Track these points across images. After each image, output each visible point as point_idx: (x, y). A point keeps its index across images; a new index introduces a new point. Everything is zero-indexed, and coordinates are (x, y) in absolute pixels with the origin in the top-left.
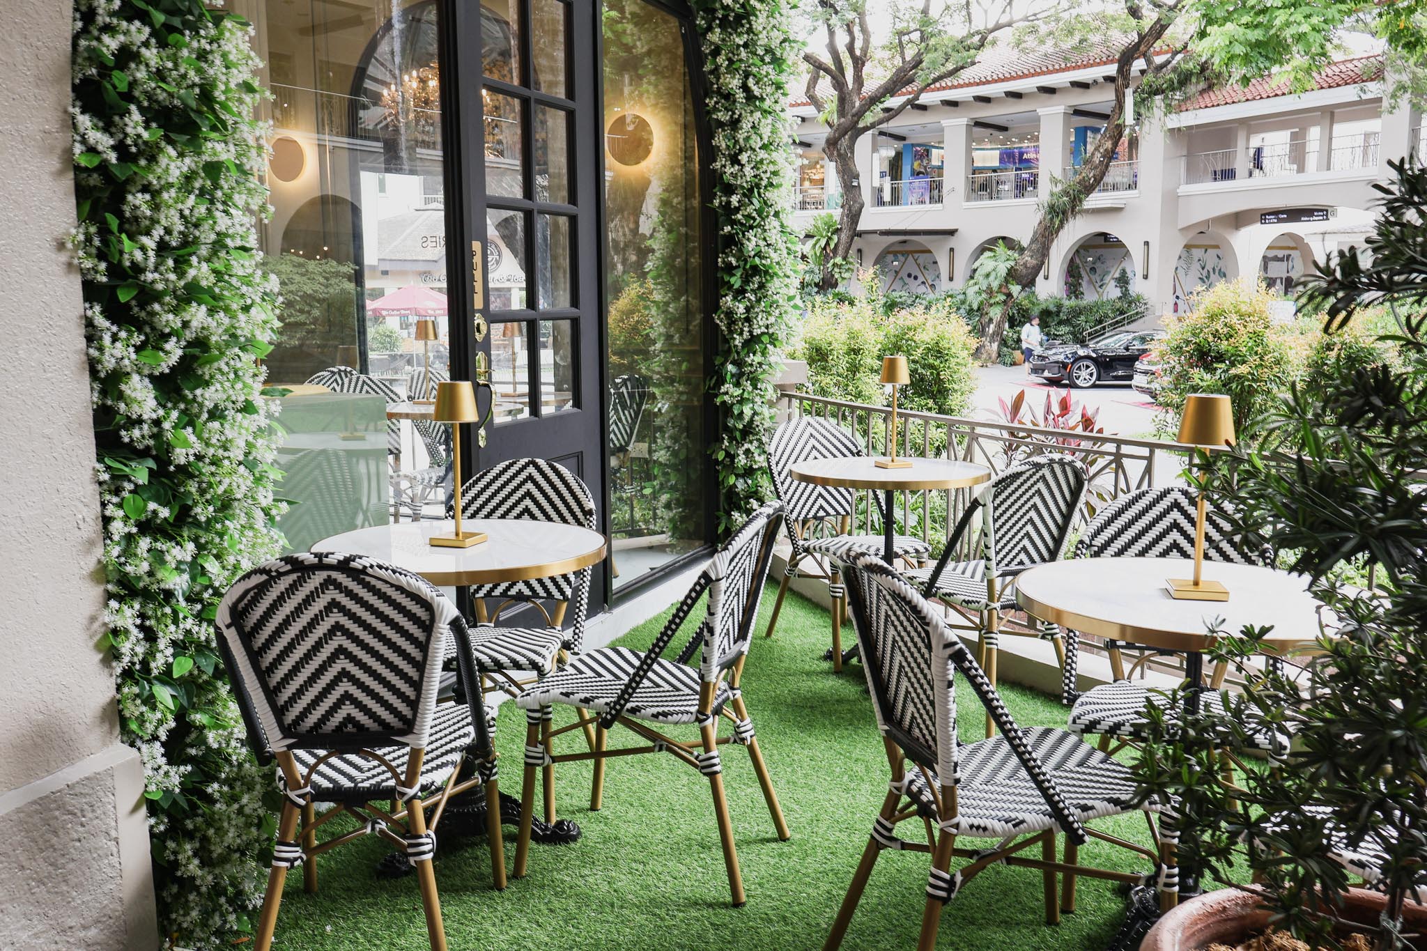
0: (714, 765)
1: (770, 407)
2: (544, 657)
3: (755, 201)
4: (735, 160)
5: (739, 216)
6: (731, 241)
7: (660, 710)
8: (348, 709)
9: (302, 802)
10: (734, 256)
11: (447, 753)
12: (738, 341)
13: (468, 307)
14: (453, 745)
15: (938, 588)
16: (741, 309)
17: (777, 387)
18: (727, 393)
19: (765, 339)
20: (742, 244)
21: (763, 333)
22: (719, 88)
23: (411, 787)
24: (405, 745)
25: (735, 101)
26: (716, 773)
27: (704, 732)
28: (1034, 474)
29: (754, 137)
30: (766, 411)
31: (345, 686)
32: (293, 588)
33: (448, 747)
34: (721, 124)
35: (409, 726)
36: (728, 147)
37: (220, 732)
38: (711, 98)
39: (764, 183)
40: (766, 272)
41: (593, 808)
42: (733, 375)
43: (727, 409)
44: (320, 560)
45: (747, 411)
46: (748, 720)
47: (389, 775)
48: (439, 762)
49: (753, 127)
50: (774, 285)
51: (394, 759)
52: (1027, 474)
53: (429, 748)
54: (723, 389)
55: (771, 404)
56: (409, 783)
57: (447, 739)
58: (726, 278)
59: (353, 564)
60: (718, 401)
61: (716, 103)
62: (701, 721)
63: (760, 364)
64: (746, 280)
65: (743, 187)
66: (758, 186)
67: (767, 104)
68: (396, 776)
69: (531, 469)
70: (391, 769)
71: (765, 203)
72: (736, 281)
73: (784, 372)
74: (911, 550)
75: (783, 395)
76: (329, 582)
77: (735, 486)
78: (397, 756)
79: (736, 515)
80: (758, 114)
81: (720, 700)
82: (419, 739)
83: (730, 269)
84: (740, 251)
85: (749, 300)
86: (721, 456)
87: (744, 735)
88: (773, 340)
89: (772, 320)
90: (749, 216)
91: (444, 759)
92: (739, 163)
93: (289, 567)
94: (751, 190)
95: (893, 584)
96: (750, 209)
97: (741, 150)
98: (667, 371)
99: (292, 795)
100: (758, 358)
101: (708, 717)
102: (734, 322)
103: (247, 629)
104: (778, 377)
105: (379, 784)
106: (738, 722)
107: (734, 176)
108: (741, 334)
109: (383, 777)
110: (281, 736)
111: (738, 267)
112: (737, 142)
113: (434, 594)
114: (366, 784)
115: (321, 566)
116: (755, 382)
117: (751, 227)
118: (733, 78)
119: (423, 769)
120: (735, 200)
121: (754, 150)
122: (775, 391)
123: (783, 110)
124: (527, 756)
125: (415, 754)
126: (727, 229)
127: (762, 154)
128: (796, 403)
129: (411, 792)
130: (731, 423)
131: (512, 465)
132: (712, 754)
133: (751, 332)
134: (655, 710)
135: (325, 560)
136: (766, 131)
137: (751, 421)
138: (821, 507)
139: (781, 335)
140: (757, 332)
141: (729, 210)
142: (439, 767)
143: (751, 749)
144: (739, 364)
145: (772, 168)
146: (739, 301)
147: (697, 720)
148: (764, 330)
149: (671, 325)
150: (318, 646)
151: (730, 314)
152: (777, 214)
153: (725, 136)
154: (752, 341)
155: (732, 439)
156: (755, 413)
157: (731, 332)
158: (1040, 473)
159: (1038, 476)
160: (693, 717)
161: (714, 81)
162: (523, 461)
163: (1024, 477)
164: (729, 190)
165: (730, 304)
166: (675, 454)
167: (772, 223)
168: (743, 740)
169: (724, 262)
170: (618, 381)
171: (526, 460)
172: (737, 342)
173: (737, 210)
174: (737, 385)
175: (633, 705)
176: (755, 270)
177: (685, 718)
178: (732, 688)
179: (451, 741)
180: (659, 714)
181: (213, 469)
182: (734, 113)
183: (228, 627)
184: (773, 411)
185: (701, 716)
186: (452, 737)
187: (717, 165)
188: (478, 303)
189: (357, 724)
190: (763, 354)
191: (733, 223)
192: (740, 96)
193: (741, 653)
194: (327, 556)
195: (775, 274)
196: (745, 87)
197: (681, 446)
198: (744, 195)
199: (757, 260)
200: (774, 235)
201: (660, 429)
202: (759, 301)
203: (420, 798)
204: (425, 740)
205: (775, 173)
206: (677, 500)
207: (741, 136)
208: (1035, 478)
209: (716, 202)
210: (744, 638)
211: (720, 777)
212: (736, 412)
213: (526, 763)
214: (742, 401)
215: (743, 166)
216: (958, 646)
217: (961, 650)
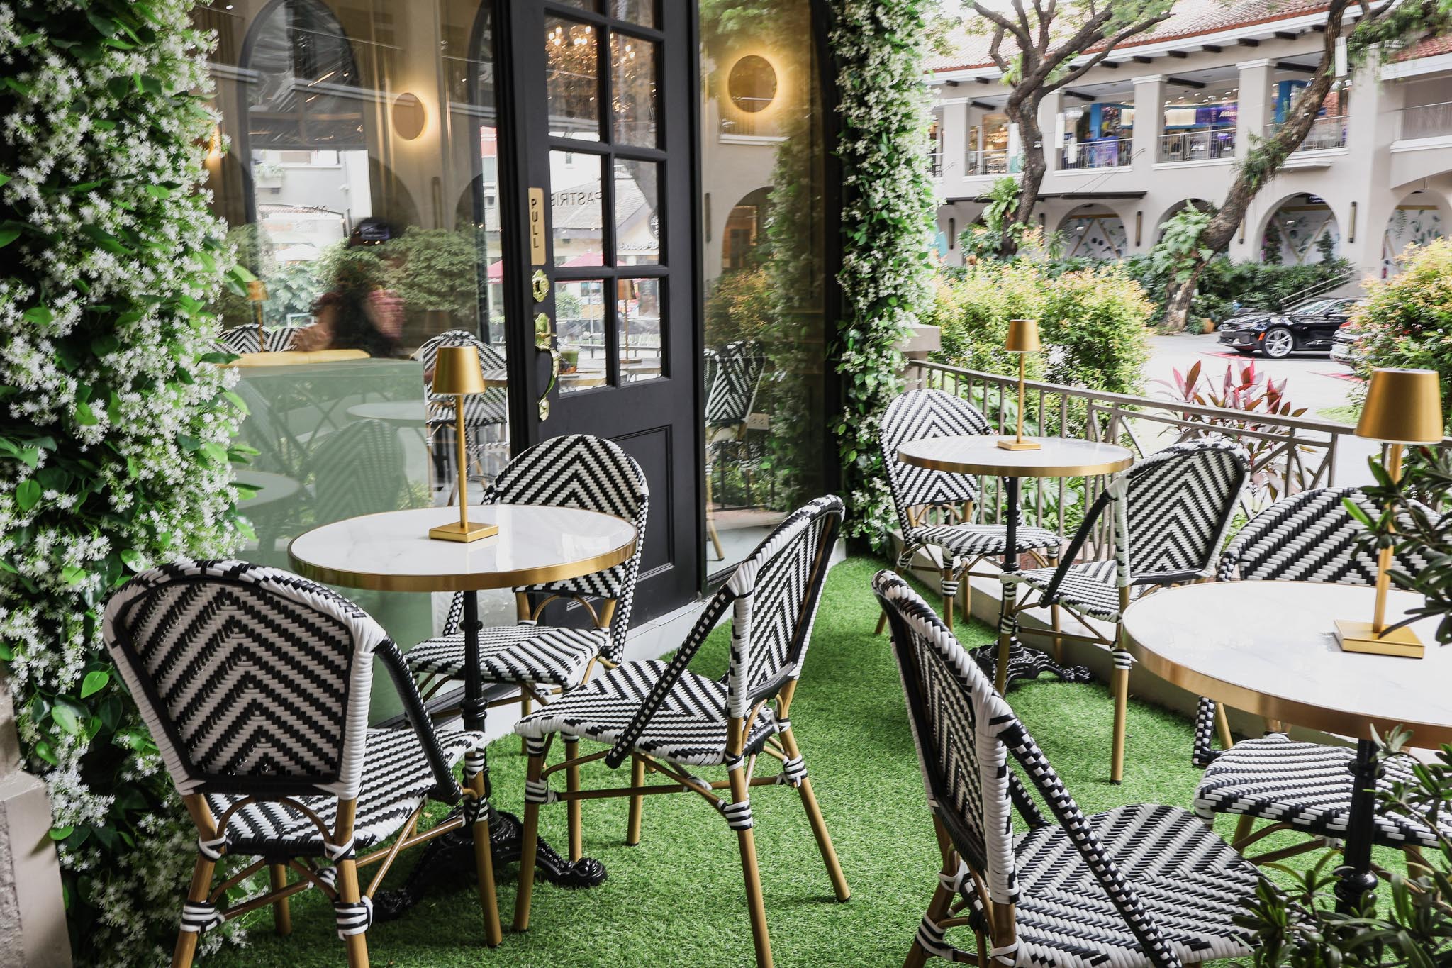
0: (744, 818)
1: (898, 377)
2: (569, 669)
3: (883, 147)
4: (862, 103)
5: (865, 165)
6: (857, 194)
7: (679, 747)
8: (262, 748)
9: (215, 854)
10: (859, 209)
11: (402, 797)
12: (862, 303)
13: (524, 262)
14: (410, 788)
15: (1062, 594)
16: (865, 267)
17: (905, 355)
18: (848, 361)
19: (893, 301)
20: (869, 196)
21: (890, 296)
22: (844, 21)
23: (341, 844)
24: (328, 795)
25: (861, 34)
26: (746, 828)
27: (732, 775)
28: (1180, 463)
29: (883, 74)
30: (892, 382)
31: (257, 721)
32: (182, 603)
33: (403, 791)
34: (846, 62)
35: (334, 771)
36: (854, 87)
37: (153, 757)
38: (835, 32)
39: (894, 127)
40: (896, 227)
41: (630, 842)
42: (856, 342)
43: (848, 378)
44: (203, 570)
45: (870, 381)
46: (799, 757)
47: (315, 828)
48: (386, 810)
49: (882, 63)
50: (903, 242)
51: (320, 810)
52: (1172, 463)
53: (362, 798)
54: (845, 356)
55: (899, 374)
56: (339, 839)
57: (407, 779)
58: (850, 234)
59: (243, 576)
60: (839, 369)
61: (841, 37)
62: (730, 764)
63: (887, 329)
64: (873, 236)
65: (870, 132)
66: (888, 131)
67: (897, 38)
68: (324, 829)
69: (580, 448)
70: (316, 821)
71: (896, 149)
72: (860, 237)
73: (913, 339)
74: (1039, 544)
75: (912, 364)
76: (220, 598)
77: (855, 463)
78: (324, 807)
79: (857, 494)
80: (888, 48)
81: (760, 735)
82: (347, 789)
83: (854, 224)
84: (866, 203)
85: (876, 258)
86: (841, 430)
87: (793, 776)
88: (903, 302)
89: (900, 280)
90: (876, 165)
91: (393, 808)
92: (865, 104)
93: (167, 578)
94: (879, 135)
95: (926, 629)
96: (877, 157)
97: (869, 90)
98: (786, 336)
99: (204, 846)
100: (884, 323)
101: (738, 760)
102: (859, 283)
103: (140, 649)
104: (906, 344)
105: (308, 836)
106: (786, 759)
107: (861, 119)
108: (866, 296)
109: (308, 830)
110: (186, 777)
111: (862, 221)
112: (863, 81)
113: (350, 615)
114: (292, 837)
115: (203, 578)
116: (880, 348)
117: (879, 177)
118: (860, 7)
119: (358, 822)
120: (860, 146)
121: (882, 90)
122: (903, 359)
123: (916, 44)
124: (528, 793)
125: (344, 806)
126: (852, 179)
127: (892, 94)
128: (926, 371)
129: (340, 850)
130: (853, 393)
131: (559, 442)
132: (741, 804)
133: (876, 293)
134: (673, 748)
135: (209, 570)
136: (897, 67)
137: (876, 392)
138: (940, 491)
139: (911, 297)
140: (883, 293)
141: (855, 158)
142: (386, 817)
143: (803, 792)
144: (864, 328)
145: (903, 110)
146: (864, 259)
147: (724, 761)
148: (891, 291)
149: (792, 286)
150: (220, 673)
151: (854, 272)
152: (908, 162)
153: (850, 75)
154: (878, 305)
155: (854, 411)
156: (880, 384)
157: (856, 294)
158: (1188, 462)
159: (1185, 465)
160: (720, 758)
161: (838, 11)
162: (572, 438)
163: (1168, 466)
164: (855, 135)
165: (854, 263)
166: (792, 426)
167: (903, 172)
168: (793, 781)
169: (847, 216)
170: (730, 347)
171: (576, 436)
172: (861, 305)
173: (863, 157)
174: (860, 352)
175: (648, 739)
176: (883, 225)
177: (710, 758)
178: (779, 720)
179: (406, 784)
180: (677, 753)
181: (138, 449)
182: (860, 49)
183: (114, 645)
184: (901, 381)
185: (729, 757)
186: (413, 776)
187: (842, 107)
188: (538, 257)
189: (275, 765)
190: (891, 317)
191: (859, 172)
192: (868, 28)
193: (788, 680)
194: (212, 565)
195: (905, 229)
196: (874, 19)
197: (802, 418)
198: (871, 141)
199: (885, 214)
200: (903, 187)
201: (779, 400)
202: (886, 259)
203: (353, 858)
204: (354, 791)
205: (907, 116)
206: (796, 476)
207: (868, 73)
208: (1181, 468)
209: (840, 149)
210: (795, 661)
211: (750, 834)
212: (858, 382)
213: (527, 801)
214: (865, 370)
215: (871, 108)
216: (1010, 723)
217: (1014, 727)
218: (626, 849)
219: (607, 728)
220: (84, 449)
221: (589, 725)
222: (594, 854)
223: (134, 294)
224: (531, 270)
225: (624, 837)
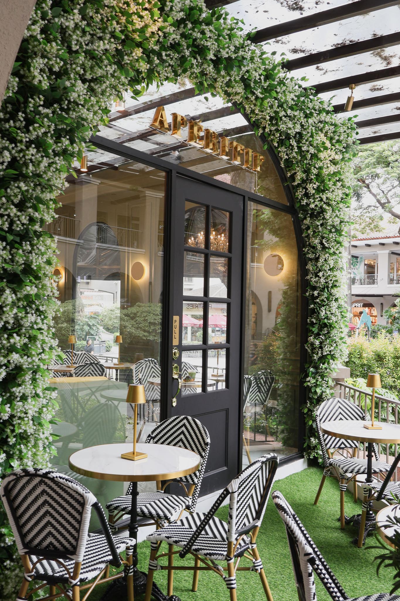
0: (232, 584)
1: (331, 389)
2: (172, 514)
3: (325, 294)
4: (317, 276)
5: (318, 300)
6: (313, 311)
7: (208, 552)
8: (50, 539)
9: (30, 579)
10: (315, 318)
11: (100, 563)
12: (316, 357)
13: (170, 345)
14: (103, 559)
16: (317, 342)
17: (334, 380)
18: (309, 381)
19: (329, 357)
20: (319, 313)
21: (328, 354)
22: (310, 244)
23: (75, 580)
24: (72, 560)
25: (317, 249)
26: (233, 588)
27: (229, 565)
29: (326, 265)
30: (328, 391)
31: (49, 529)
32: (28, 483)
33: (100, 560)
34: (311, 260)
35: (73, 551)
36: (313, 270)
37: (12, 538)
38: (305, 248)
39: (330, 286)
40: (331, 326)
41: (193, 590)
42: (313, 373)
43: (309, 389)
44: (36, 472)
45: (318, 391)
46: (259, 560)
47: (66, 572)
48: (93, 568)
49: (325, 260)
50: (334, 332)
53: (82, 563)
54: (308, 379)
55: (331, 388)
56: (74, 578)
57: (102, 556)
58: (311, 328)
59: (49, 475)
60: (305, 385)
61: (308, 250)
62: (228, 560)
63: (326, 369)
64: (321, 329)
65: (320, 287)
66: (328, 287)
67: (332, 251)
68: (69, 573)
69: (185, 421)
70: (67, 570)
71: (331, 294)
72: (315, 330)
73: (337, 373)
75: (337, 384)
76: (41, 482)
77: (312, 425)
78: (70, 564)
79: (312, 439)
80: (328, 255)
81: (242, 549)
82: (78, 558)
83: (312, 324)
84: (318, 316)
85: (322, 339)
86: (306, 411)
87: (257, 568)
88: (333, 357)
89: (332, 348)
90: (323, 301)
91: (95, 567)
92: (318, 276)
93: (24, 474)
94: (324, 289)
96: (322, 297)
97: (320, 271)
98: (284, 368)
99: (26, 575)
100: (326, 365)
101: (231, 559)
102: (315, 348)
103: (12, 498)
104: (334, 375)
105: (63, 575)
106: (254, 560)
107: (317, 282)
108: (317, 354)
109: (64, 573)
110: (22, 548)
111: (316, 323)
112: (317, 267)
113: (84, 492)
114: (58, 575)
115: (36, 475)
116: (323, 377)
117: (324, 306)
118: (316, 239)
119: (82, 571)
120: (316, 293)
121: (326, 271)
122: (333, 381)
123: (340, 253)
124: (150, 565)
125: (77, 564)
126: (312, 306)
127: (329, 273)
128: (343, 388)
129: (74, 582)
130: (311, 395)
131: (177, 418)
132: (232, 578)
133: (322, 353)
134: (206, 552)
135: (38, 472)
136: (331, 263)
137: (321, 395)
138: (343, 443)
139: (337, 355)
140: (325, 354)
141: (313, 298)
142: (92, 570)
143: (261, 574)
144: (316, 367)
145: (334, 279)
146: (317, 339)
147: (226, 559)
148: (328, 353)
149: (286, 348)
150: (38, 509)
151: (312, 344)
152: (336, 300)
153: (312, 265)
154: (323, 359)
155: (311, 403)
156: (323, 392)
157: (313, 353)
160: (224, 558)
161: (307, 240)
162: (182, 417)
164: (314, 288)
165: (312, 340)
166: (285, 408)
167: (334, 305)
168: (257, 570)
169: (310, 321)
170: (259, 373)
171: (184, 416)
172: (315, 358)
173: (317, 297)
174: (314, 378)
175: (197, 547)
176: (325, 325)
177: (220, 557)
178: (251, 543)
180: (207, 554)
181: (19, 421)
182: (316, 255)
183: (3, 496)
184: (332, 391)
185: (228, 558)
186: (105, 555)
187: (308, 277)
188: (175, 342)
189: (54, 546)
190: (328, 363)
191: (315, 303)
192: (319, 247)
193: (255, 527)
195: (335, 327)
196: (321, 243)
197: (289, 404)
198: (321, 291)
199: (326, 321)
200: (334, 309)
201: (280, 395)
202: (326, 339)
203: (78, 585)
204: (81, 559)
205: (336, 281)
206: (286, 429)
207: (319, 264)
209: (307, 294)
210: (259, 519)
211: (235, 591)
212: (313, 391)
213: (149, 569)
214: (316, 386)
215: (320, 278)
216: (311, 556)
217: (313, 557)
218: (191, 593)
219: (181, 541)
220: (1, 421)
221: (175, 539)
222: (177, 594)
223: (24, 367)
224: (172, 347)
225: (191, 588)
